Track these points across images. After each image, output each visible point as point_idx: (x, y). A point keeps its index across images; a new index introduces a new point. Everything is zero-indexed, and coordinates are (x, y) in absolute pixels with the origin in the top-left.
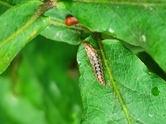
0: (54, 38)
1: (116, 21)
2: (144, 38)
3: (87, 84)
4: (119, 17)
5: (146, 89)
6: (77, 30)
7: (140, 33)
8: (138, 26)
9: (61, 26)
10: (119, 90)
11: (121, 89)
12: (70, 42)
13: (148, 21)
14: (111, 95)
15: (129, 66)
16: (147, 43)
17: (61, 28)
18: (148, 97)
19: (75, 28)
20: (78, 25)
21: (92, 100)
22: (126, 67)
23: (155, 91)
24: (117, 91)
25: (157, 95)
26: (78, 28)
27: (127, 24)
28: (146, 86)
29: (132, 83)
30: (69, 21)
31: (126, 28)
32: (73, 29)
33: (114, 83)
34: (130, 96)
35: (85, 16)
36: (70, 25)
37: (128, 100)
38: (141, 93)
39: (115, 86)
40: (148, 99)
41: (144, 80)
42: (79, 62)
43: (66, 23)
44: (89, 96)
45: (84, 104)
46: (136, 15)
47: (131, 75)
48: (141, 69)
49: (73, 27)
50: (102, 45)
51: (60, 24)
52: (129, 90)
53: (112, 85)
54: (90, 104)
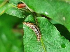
0: (11, 14)
1: (49, 9)
2: (64, 18)
3: (27, 39)
4: (51, 6)
5: (59, 44)
6: (23, 10)
7: (62, 16)
8: (61, 12)
9: (15, 8)
10: (44, 44)
11: (45, 44)
12: (19, 17)
13: (68, 10)
14: (39, 46)
15: (51, 32)
16: (66, 21)
17: (15, 9)
18: (59, 48)
19: (22, 9)
20: (24, 8)
21: (29, 48)
22: (49, 32)
23: (63, 46)
24: (43, 44)
25: (64, 48)
26: (24, 10)
27: (56, 10)
28: (58, 43)
29: (51, 41)
30: (19, 5)
31: (54, 13)
32: (21, 10)
33: (41, 40)
34: (50, 47)
35: (32, 4)
36: (20, 8)
37: (48, 49)
38: (55, 46)
39: (42, 42)
40: (59, 50)
41: (58, 39)
42: (24, 28)
43: (18, 7)
44: (28, 46)
45: (25, 50)
46: (61, 6)
47: (51, 36)
48: (57, 33)
49: (21, 9)
50: (37, 19)
51: (14, 7)
52: (49, 44)
53: (41, 41)
54: (28, 50)
